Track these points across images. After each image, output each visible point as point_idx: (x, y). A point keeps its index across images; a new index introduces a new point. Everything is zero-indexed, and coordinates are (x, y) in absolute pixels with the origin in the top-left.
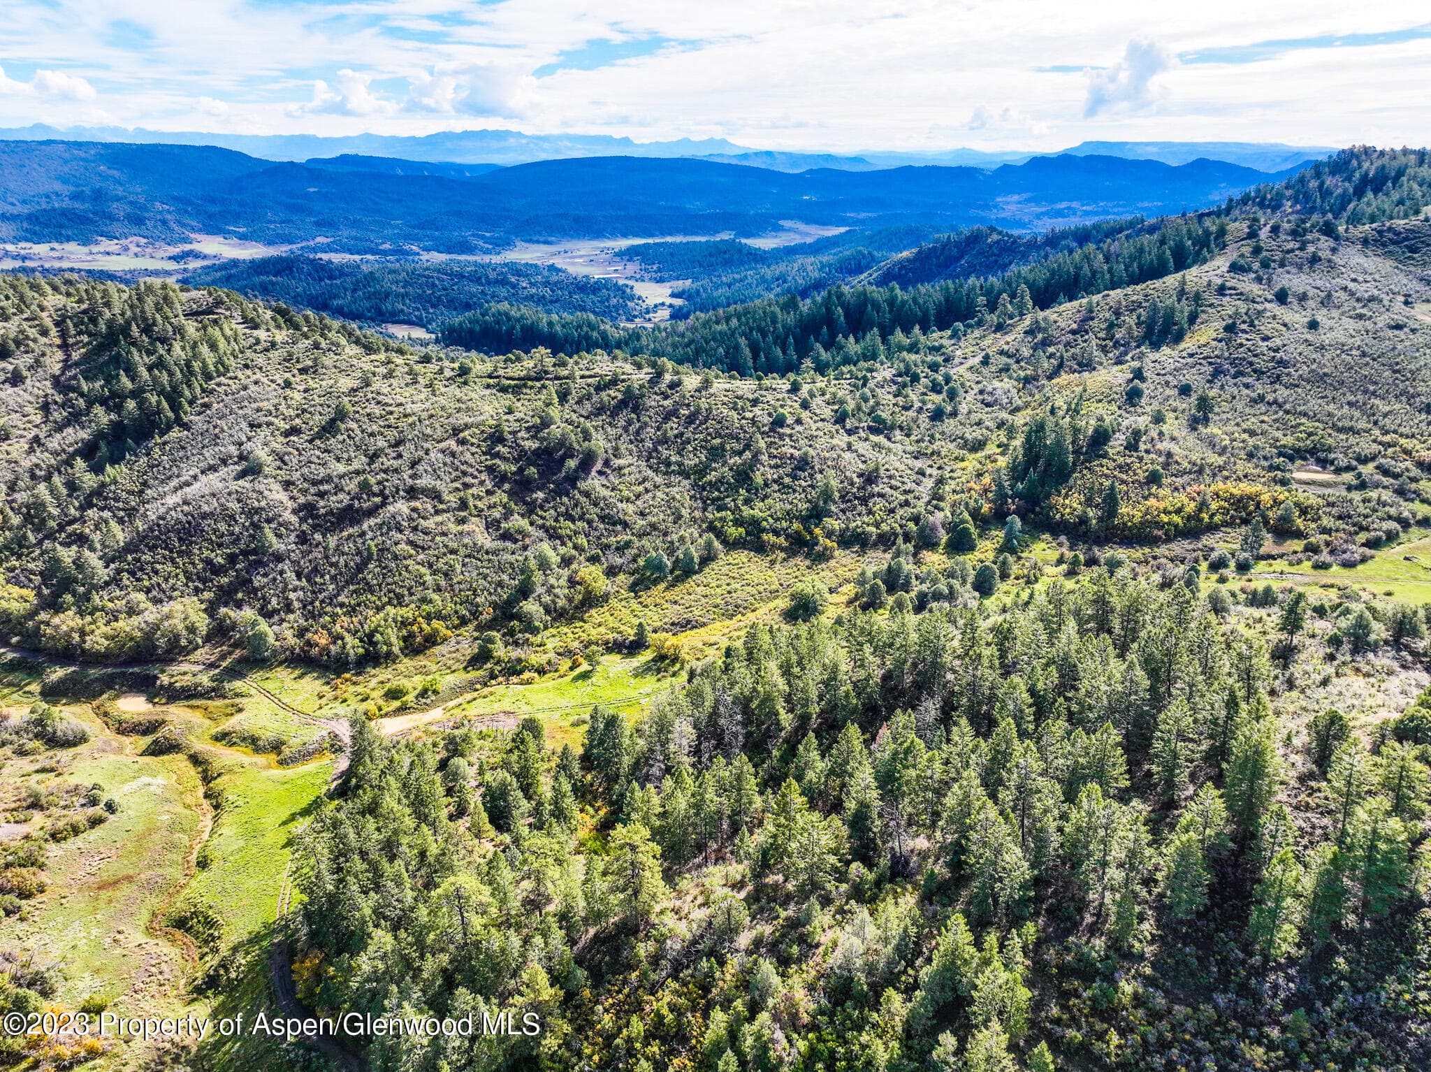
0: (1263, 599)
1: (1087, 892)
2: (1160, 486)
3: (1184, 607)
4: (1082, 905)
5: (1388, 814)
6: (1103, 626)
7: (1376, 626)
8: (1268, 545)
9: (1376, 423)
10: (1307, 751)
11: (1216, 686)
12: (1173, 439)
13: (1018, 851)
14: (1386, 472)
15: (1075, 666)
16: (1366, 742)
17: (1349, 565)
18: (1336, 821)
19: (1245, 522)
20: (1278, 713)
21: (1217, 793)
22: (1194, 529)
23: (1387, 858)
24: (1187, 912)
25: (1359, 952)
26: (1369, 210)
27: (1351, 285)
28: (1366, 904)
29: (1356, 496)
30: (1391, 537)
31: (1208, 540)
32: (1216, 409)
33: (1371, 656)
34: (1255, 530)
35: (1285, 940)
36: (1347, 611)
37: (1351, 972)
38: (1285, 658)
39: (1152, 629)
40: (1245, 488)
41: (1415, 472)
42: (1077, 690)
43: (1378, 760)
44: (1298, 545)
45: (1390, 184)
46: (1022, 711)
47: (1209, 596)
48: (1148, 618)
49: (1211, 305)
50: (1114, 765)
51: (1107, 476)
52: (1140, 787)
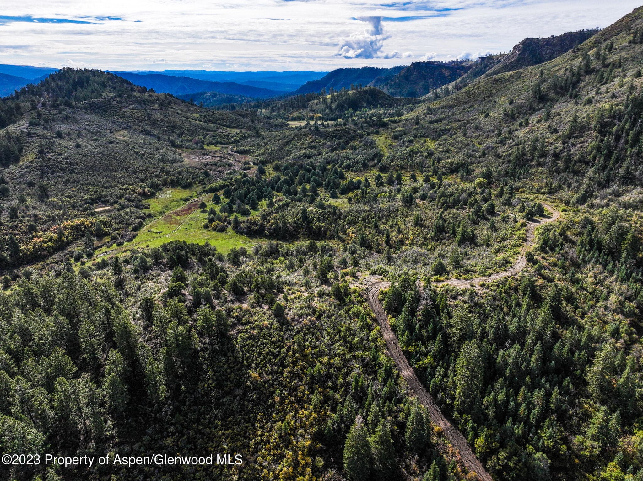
0: (103, 265)
1: (77, 426)
2: (36, 231)
3: (70, 281)
4: (76, 434)
5: (178, 326)
6: (34, 305)
7: (148, 259)
8: (96, 243)
9: (118, 182)
10: (142, 317)
11: (98, 308)
12: (34, 208)
13: (34, 430)
14: (129, 200)
15: (28, 329)
16: (161, 304)
17: (130, 240)
18: (162, 338)
19: (83, 236)
20: (126, 308)
21: (115, 351)
22: (61, 245)
23: (183, 342)
24: (123, 407)
25: (187, 380)
26: (82, 95)
27: (87, 127)
28: (183, 363)
29: (122, 212)
30: (141, 225)
31: (70, 249)
32: (50, 190)
33: (151, 271)
34: (88, 238)
35: (162, 392)
36: (136, 258)
37: (187, 388)
38: (121, 285)
39: (59, 296)
40: (77, 221)
41: (139, 198)
42: (33, 340)
43: (167, 308)
44: (108, 239)
45: (85, 84)
46: (7, 364)
47: (80, 272)
48: (55, 292)
49: (27, 142)
50: (66, 364)
51: (6, 234)
52: (82, 367)
